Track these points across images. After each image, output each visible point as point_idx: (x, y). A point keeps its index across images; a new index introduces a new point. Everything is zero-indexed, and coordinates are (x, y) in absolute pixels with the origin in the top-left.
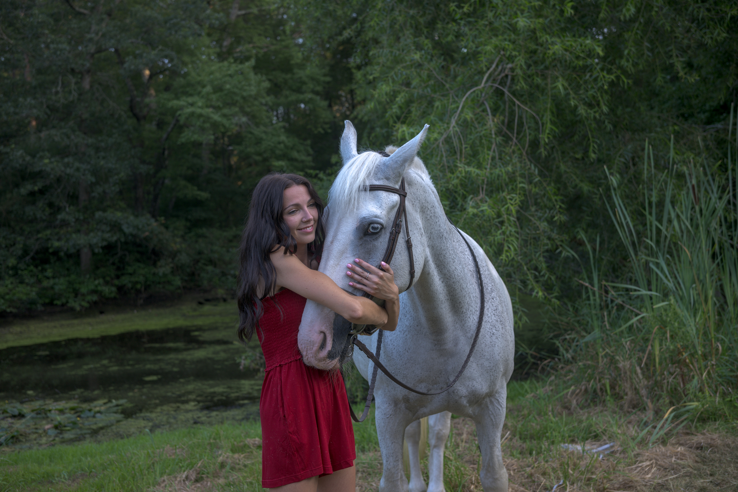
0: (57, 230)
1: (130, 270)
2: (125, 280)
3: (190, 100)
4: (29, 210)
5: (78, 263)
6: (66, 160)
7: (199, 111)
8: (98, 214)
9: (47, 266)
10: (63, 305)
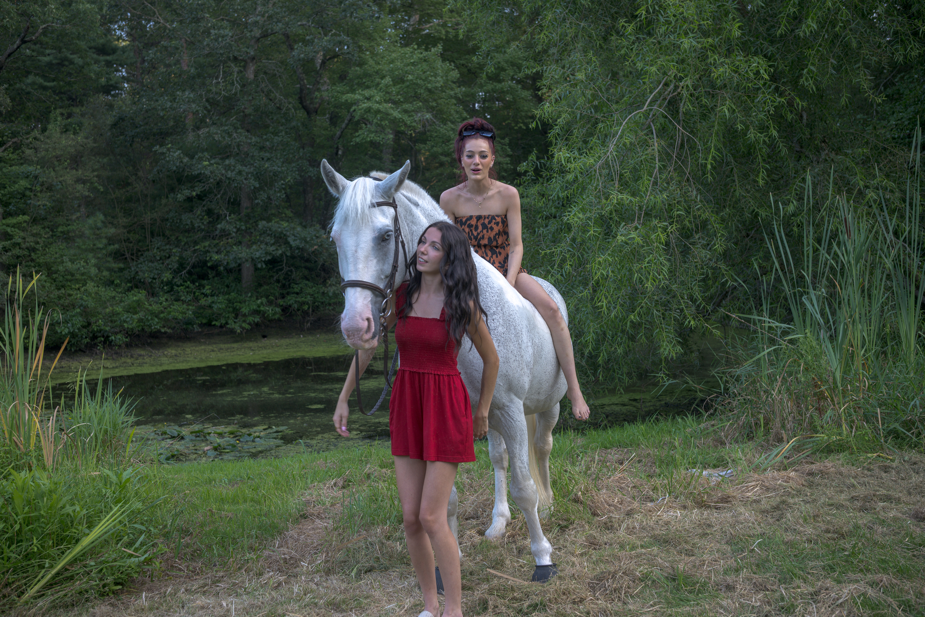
0: (216, 241)
1: (297, 289)
2: (291, 300)
3: (367, 93)
4: (186, 218)
5: (238, 280)
6: (227, 162)
7: (376, 106)
8: (262, 224)
9: (205, 282)
10: (221, 327)
